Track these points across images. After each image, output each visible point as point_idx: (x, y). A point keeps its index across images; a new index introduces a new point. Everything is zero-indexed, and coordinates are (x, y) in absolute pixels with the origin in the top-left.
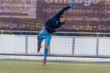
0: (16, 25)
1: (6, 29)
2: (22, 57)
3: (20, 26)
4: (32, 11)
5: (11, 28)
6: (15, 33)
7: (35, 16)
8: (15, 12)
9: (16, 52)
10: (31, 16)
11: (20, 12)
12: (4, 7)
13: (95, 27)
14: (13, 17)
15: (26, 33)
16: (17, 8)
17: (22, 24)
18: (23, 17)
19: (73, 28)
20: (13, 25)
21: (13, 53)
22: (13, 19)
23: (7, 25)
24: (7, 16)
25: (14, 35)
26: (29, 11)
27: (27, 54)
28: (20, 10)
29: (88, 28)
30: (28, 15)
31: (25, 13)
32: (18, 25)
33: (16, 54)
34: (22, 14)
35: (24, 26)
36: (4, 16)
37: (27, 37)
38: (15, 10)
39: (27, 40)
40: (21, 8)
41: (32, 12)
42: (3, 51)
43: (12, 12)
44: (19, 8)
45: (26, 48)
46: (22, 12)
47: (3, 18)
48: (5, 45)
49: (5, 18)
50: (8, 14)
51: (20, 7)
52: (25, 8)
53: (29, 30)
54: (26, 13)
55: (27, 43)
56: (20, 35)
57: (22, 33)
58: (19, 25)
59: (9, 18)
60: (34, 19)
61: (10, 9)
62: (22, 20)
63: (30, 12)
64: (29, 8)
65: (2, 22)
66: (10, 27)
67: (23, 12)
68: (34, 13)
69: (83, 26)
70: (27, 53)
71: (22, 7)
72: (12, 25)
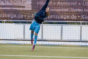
0: (16, 16)
1: (7, 19)
2: (21, 42)
3: (19, 16)
4: (28, 4)
5: (11, 18)
6: (15, 22)
7: (30, 8)
8: (14, 5)
9: (16, 38)
10: (28, 8)
11: (19, 5)
12: (6, 1)
13: (79, 17)
14: (13, 8)
15: (23, 22)
16: (16, 2)
17: (20, 14)
18: (21, 9)
19: (61, 18)
20: (13, 15)
21: (14, 39)
22: (13, 11)
23: (9, 16)
24: (8, 8)
25: (14, 24)
26: (26, 4)
27: (24, 39)
28: (18, 3)
29: (73, 18)
30: (25, 7)
31: (22, 5)
32: (17, 16)
33: (15, 39)
34: (20, 7)
35: (22, 16)
36: (6, 8)
37: (24, 25)
38: (15, 3)
39: (24, 28)
41: (28, 5)
42: (6, 37)
43: (12, 5)
44: (18, 1)
45: (24, 34)
46: (20, 5)
47: (5, 10)
48: (7, 32)
49: (7, 10)
50: (9, 6)
51: (19, 1)
52: (22, 2)
53: (26, 20)
54: (23, 5)
55: (24, 30)
56: (19, 24)
57: (21, 22)
58: (18, 16)
59: (10, 10)
60: (30, 10)
61: (10, 2)
62: (21, 11)
63: (27, 4)
64: (26, 1)
65: (4, 13)
66: (11, 17)
67: (21, 4)
68: (30, 5)
69: (69, 16)
70: (25, 39)
71: (20, 1)
72: (12, 16)
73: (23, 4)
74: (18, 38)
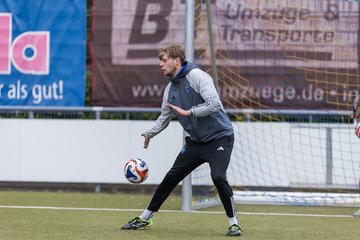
0: (294, 91)
3: (307, 95)
4: (342, 43)
5: (276, 100)
6: (291, 119)
7: (353, 61)
8: (287, 48)
9: (295, 181)
10: (342, 60)
11: (305, 49)
12: (252, 34)
14: (282, 63)
15: (323, 115)
16: (295, 36)
17: (311, 87)
18: (316, 64)
20: (282, 90)
21: (286, 184)
22: (283, 72)
23: (264, 91)
24: (260, 63)
26: (334, 43)
27: (330, 187)
28: (304, 40)
30: (333, 57)
31: (320, 50)
32: (299, 92)
33: (293, 186)
34: (310, 56)
35: (319, 94)
36: (251, 62)
37: (329, 130)
38: (289, 41)
39: (329, 140)
40: (308, 35)
41: (343, 47)
43: (278, 49)
44: (302, 34)
45: (329, 166)
46: (311, 50)
47: (247, 68)
48: (255, 156)
49: (255, 68)
50: (264, 54)
51: (306, 32)
52: (321, 36)
53: (334, 107)
54: (324, 50)
55: (329, 149)
56: (306, 124)
57: (314, 116)
58: (304, 92)
60: (352, 71)
61: (270, 38)
62: (311, 74)
63: (339, 46)
64: (335, 33)
65: (244, 84)
66: (273, 97)
67: (313, 46)
68: (351, 49)
70: (331, 184)
71: (310, 32)
72: (278, 92)
73: (322, 46)
74: (310, 182)
